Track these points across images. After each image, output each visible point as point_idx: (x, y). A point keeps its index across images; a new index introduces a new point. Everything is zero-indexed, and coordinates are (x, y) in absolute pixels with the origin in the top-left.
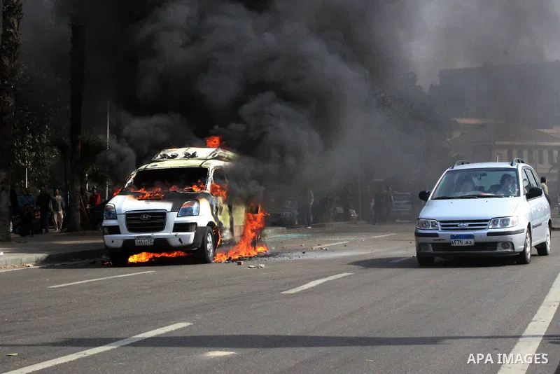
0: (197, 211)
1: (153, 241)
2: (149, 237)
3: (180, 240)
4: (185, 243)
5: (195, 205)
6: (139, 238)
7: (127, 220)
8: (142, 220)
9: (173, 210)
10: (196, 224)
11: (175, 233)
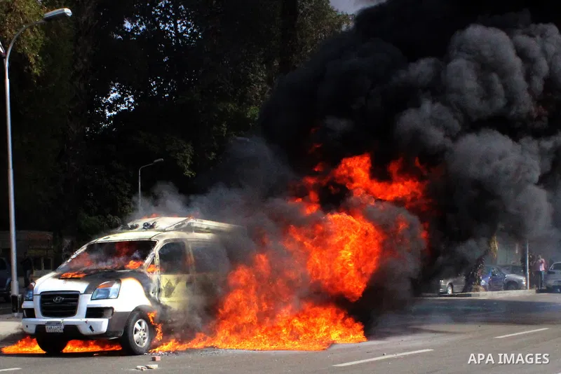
0: (115, 293)
1: (63, 327)
2: (58, 323)
3: (91, 327)
4: (96, 331)
5: (115, 286)
6: (49, 323)
7: (42, 302)
8: (55, 303)
9: (86, 292)
10: (112, 308)
11: (86, 320)
